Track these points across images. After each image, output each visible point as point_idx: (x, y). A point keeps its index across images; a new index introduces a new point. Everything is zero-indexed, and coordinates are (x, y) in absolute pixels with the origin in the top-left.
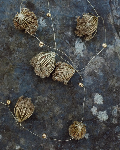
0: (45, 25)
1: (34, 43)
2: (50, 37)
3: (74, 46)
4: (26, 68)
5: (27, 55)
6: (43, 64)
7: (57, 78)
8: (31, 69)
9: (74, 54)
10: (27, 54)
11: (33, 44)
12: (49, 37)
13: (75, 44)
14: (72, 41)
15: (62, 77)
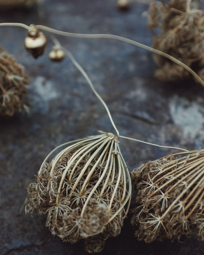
0: (54, 95)
1: (31, 150)
2: (80, 118)
3: (171, 122)
4: (18, 246)
5: (12, 196)
6: (78, 179)
7: (159, 220)
8: (39, 243)
9: (183, 142)
10: (11, 192)
11: (28, 156)
12: (76, 121)
13: (170, 115)
14: (157, 109)
15: (181, 204)
